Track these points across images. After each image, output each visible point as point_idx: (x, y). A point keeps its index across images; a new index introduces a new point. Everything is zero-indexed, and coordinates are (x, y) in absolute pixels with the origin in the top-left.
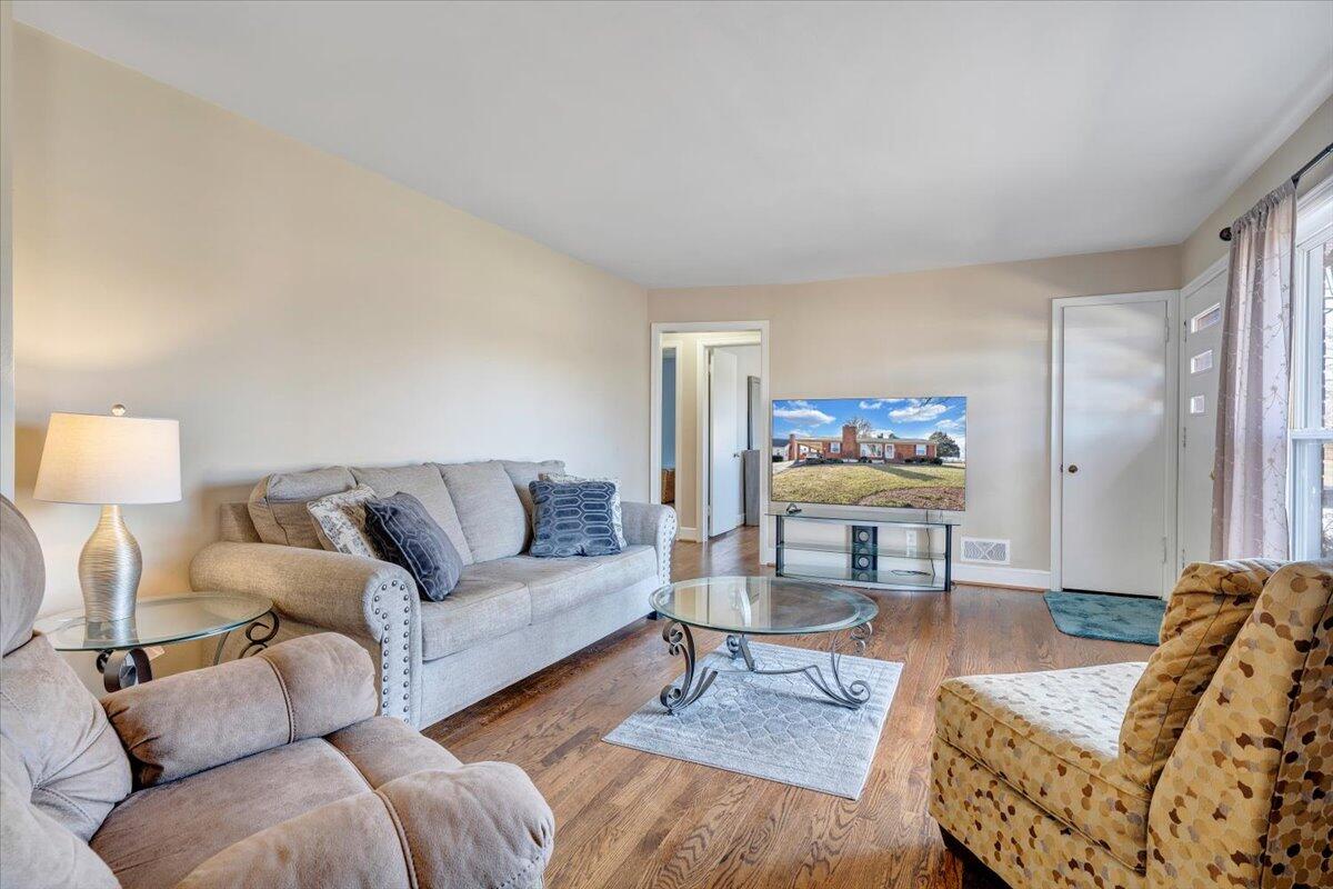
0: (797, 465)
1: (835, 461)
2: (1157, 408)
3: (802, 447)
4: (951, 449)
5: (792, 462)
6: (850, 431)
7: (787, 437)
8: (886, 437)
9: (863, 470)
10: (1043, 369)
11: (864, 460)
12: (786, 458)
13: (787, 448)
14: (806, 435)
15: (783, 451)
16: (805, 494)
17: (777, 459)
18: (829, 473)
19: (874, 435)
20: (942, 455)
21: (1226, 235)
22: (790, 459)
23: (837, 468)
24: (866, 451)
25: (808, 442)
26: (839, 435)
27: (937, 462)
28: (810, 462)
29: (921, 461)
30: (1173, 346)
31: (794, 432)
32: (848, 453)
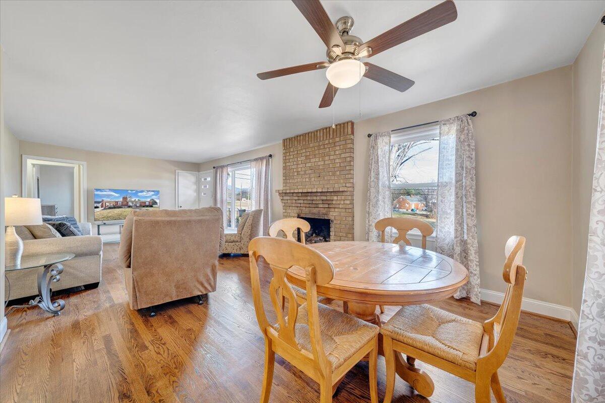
0: (105, 209)
1: (120, 207)
2: (195, 194)
3: (107, 204)
4: (155, 203)
5: (102, 208)
6: (125, 199)
7: (100, 200)
8: (137, 200)
9: (130, 209)
10: (174, 185)
11: (130, 207)
12: (100, 207)
13: (101, 204)
14: (109, 200)
15: (99, 205)
16: (108, 218)
17: (96, 207)
18: (117, 211)
19: (133, 200)
20: (154, 204)
21: (214, 168)
22: (102, 207)
23: (121, 209)
24: (130, 204)
25: (108, 202)
26: (121, 200)
27: (152, 206)
28: (110, 208)
29: (147, 206)
30: (198, 182)
31: (104, 199)
32: (125, 204)
